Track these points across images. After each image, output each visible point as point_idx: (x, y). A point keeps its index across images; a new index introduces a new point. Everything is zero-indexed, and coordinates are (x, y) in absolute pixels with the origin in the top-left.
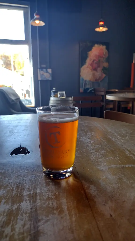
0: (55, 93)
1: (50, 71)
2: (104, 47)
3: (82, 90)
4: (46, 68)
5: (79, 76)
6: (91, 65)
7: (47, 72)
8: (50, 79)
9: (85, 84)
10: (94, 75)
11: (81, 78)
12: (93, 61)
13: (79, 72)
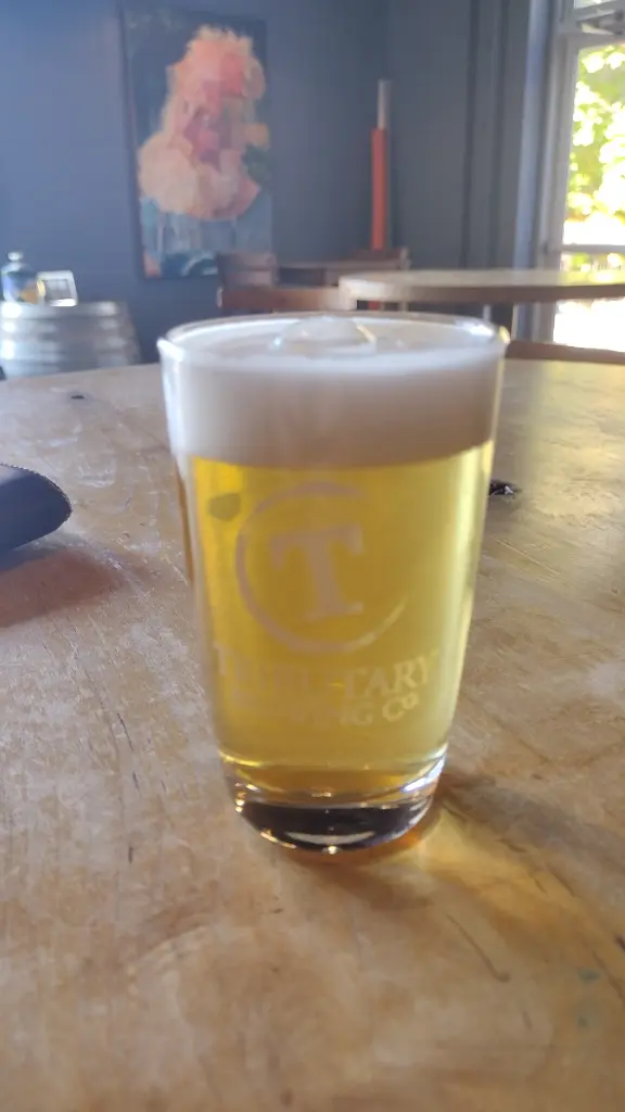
0: (24, 278)
3: (152, 264)
5: (134, 189)
6: (190, 132)
9: (168, 233)
10: (204, 185)
11: (143, 201)
12: (199, 113)
13: (133, 169)
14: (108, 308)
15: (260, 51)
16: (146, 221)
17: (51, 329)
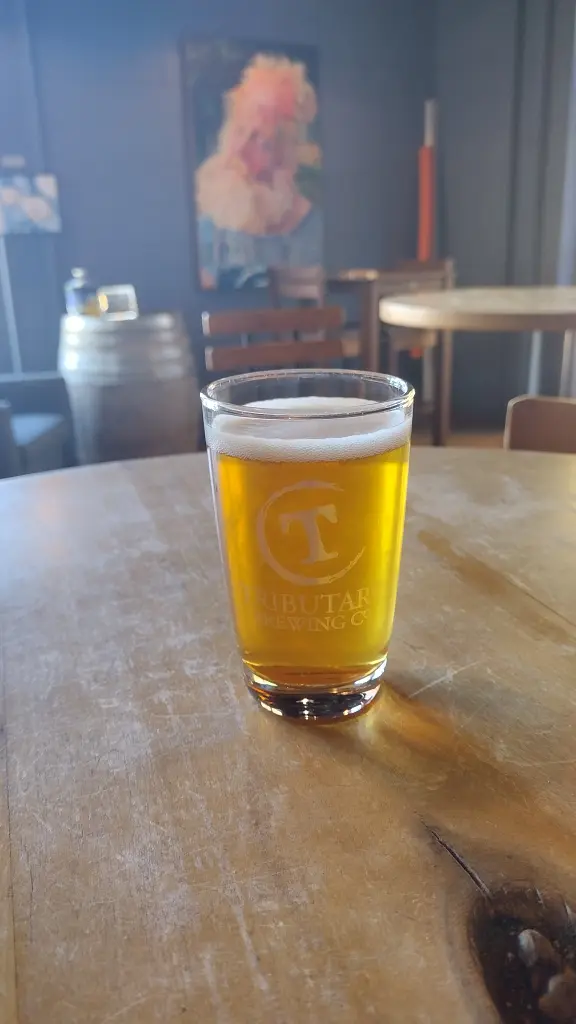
0: (87, 293)
1: (47, 184)
2: (298, 69)
3: (209, 278)
4: (30, 173)
6: (246, 154)
7: (34, 191)
8: (53, 224)
9: (224, 249)
10: (258, 202)
11: (201, 219)
13: (191, 189)
14: (164, 321)
15: (312, 76)
16: (204, 237)
17: (112, 340)
